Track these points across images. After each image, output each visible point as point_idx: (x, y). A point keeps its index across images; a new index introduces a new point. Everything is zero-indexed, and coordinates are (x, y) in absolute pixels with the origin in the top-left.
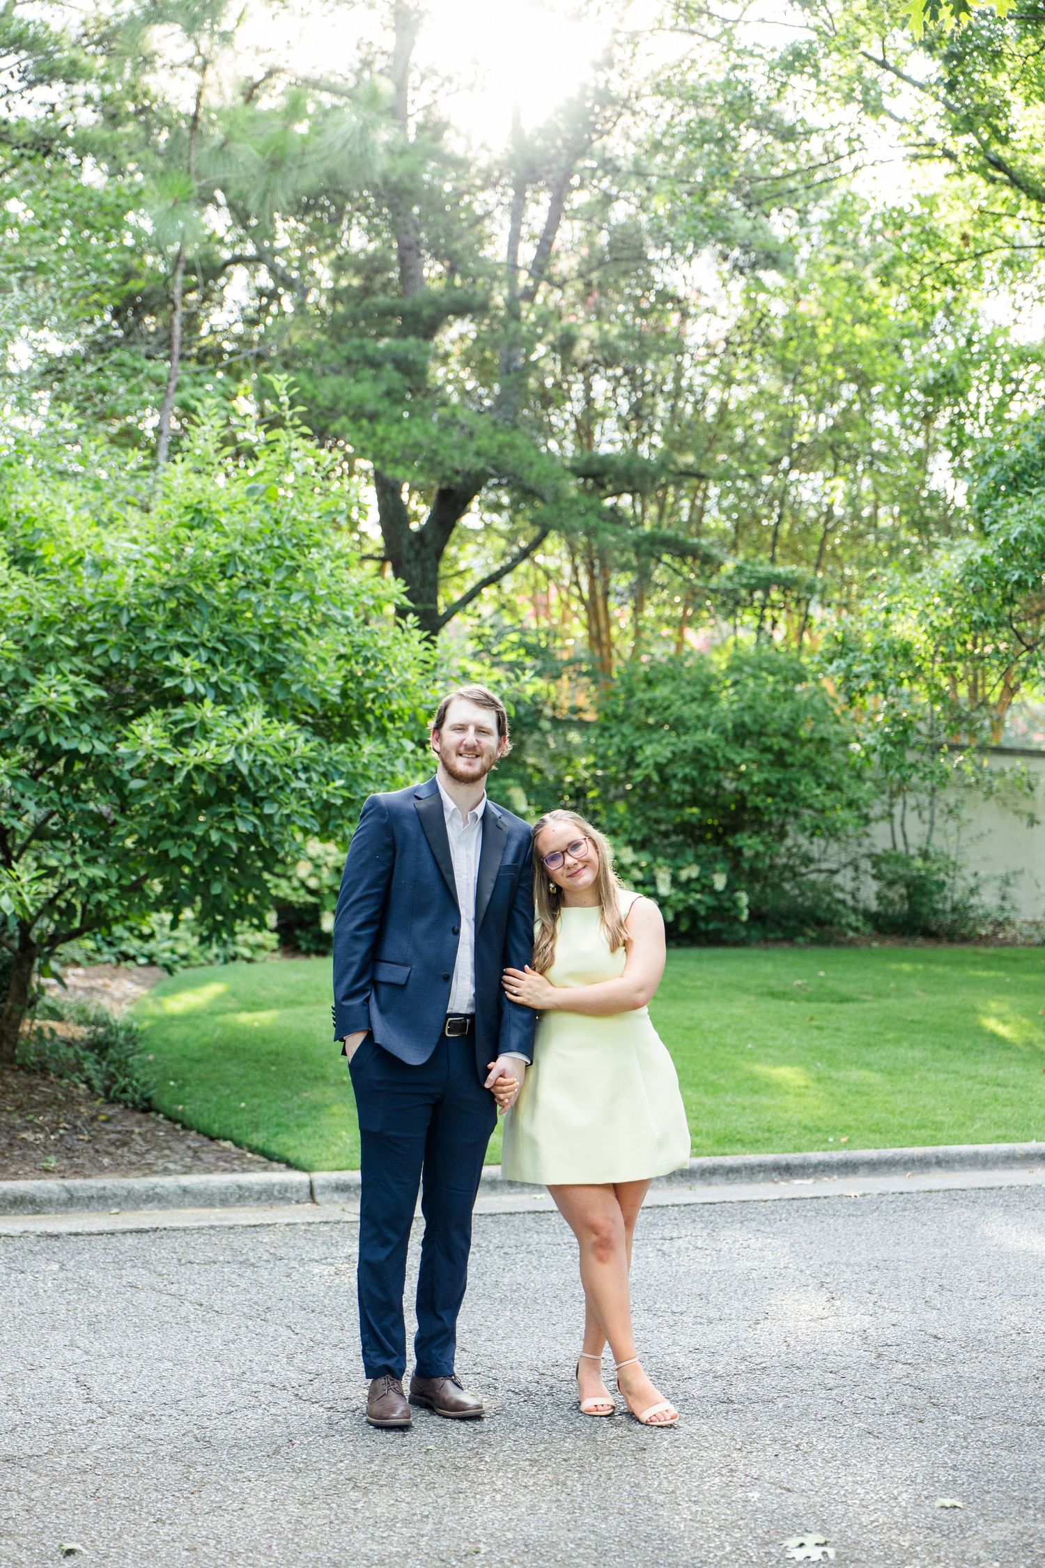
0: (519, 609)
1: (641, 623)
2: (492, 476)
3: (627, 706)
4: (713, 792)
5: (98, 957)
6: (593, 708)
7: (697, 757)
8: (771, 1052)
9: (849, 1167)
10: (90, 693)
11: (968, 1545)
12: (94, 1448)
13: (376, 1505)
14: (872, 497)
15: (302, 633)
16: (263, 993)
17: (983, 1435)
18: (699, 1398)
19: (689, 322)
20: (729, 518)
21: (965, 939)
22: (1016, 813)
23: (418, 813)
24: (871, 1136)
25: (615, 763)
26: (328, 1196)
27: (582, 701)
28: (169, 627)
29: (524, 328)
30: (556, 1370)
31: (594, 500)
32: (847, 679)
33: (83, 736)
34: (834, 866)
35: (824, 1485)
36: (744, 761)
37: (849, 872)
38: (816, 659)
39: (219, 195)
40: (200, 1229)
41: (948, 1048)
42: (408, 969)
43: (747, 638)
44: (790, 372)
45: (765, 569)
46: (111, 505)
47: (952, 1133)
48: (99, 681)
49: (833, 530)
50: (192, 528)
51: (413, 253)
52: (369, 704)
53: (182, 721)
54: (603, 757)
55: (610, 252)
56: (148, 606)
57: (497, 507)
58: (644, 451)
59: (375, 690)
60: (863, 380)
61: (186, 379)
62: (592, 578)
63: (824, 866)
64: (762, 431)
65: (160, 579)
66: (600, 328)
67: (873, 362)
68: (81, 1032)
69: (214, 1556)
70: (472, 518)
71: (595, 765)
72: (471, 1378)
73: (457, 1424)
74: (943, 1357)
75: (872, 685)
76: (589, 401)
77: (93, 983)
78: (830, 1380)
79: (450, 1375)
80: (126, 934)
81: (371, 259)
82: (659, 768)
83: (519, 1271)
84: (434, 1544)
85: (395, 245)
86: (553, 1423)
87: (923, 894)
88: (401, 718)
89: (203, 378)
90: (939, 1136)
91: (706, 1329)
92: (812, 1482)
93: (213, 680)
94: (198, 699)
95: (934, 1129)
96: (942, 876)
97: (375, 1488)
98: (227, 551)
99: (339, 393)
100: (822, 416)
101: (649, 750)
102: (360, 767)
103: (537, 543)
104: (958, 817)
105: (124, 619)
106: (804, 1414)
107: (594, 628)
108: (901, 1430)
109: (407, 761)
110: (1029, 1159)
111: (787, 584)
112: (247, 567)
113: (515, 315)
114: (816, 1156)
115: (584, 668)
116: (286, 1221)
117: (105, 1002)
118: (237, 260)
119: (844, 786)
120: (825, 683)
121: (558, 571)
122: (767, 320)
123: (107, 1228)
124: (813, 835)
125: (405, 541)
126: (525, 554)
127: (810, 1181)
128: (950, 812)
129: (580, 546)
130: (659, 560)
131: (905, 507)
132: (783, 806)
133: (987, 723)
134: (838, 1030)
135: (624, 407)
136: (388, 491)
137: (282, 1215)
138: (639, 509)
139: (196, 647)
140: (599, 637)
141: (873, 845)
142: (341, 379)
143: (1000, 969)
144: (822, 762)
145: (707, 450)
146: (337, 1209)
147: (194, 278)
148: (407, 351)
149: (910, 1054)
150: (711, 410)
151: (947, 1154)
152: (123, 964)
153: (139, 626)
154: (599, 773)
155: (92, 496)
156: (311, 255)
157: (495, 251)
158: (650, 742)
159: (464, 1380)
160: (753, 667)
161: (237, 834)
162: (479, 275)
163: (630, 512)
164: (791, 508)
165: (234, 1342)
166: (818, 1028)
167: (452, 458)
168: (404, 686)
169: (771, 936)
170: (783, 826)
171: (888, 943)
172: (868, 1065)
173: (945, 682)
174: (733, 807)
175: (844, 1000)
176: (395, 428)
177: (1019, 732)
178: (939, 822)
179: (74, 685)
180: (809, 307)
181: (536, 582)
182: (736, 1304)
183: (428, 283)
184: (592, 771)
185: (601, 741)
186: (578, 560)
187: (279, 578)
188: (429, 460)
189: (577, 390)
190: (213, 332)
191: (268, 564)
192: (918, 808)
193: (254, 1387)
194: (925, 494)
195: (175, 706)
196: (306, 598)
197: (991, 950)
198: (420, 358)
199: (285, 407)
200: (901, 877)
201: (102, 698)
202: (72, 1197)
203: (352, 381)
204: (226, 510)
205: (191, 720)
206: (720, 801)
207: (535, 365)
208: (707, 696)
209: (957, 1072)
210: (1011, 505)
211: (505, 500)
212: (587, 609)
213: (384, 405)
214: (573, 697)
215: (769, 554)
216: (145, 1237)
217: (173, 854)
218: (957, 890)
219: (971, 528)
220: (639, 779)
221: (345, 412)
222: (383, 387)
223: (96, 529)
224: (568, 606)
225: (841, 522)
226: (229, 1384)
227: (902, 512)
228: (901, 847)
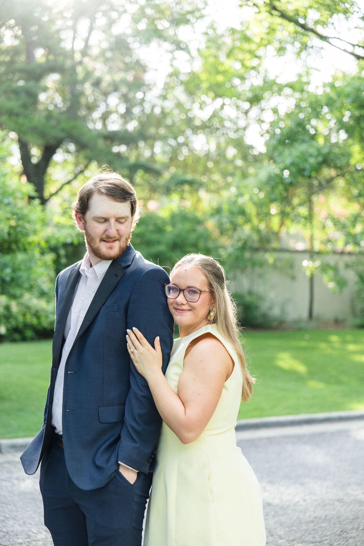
22: (287, 275)
29: (79, 77)
57: (70, 152)
58: (129, 128)
66: (112, 76)
70: (58, 157)
76: (107, 106)
81: (14, 49)
103: (86, 167)
104: (264, 278)
113: (73, 71)
125: (31, 168)
126: (82, 172)
142: (2, 98)
148: (31, 88)
150: (158, 111)
157: (67, 45)
163: (126, 153)
198: (36, 91)
203: (7, 99)
208: (160, 231)
213: (21, 110)
221: (5, 113)
222: (21, 102)
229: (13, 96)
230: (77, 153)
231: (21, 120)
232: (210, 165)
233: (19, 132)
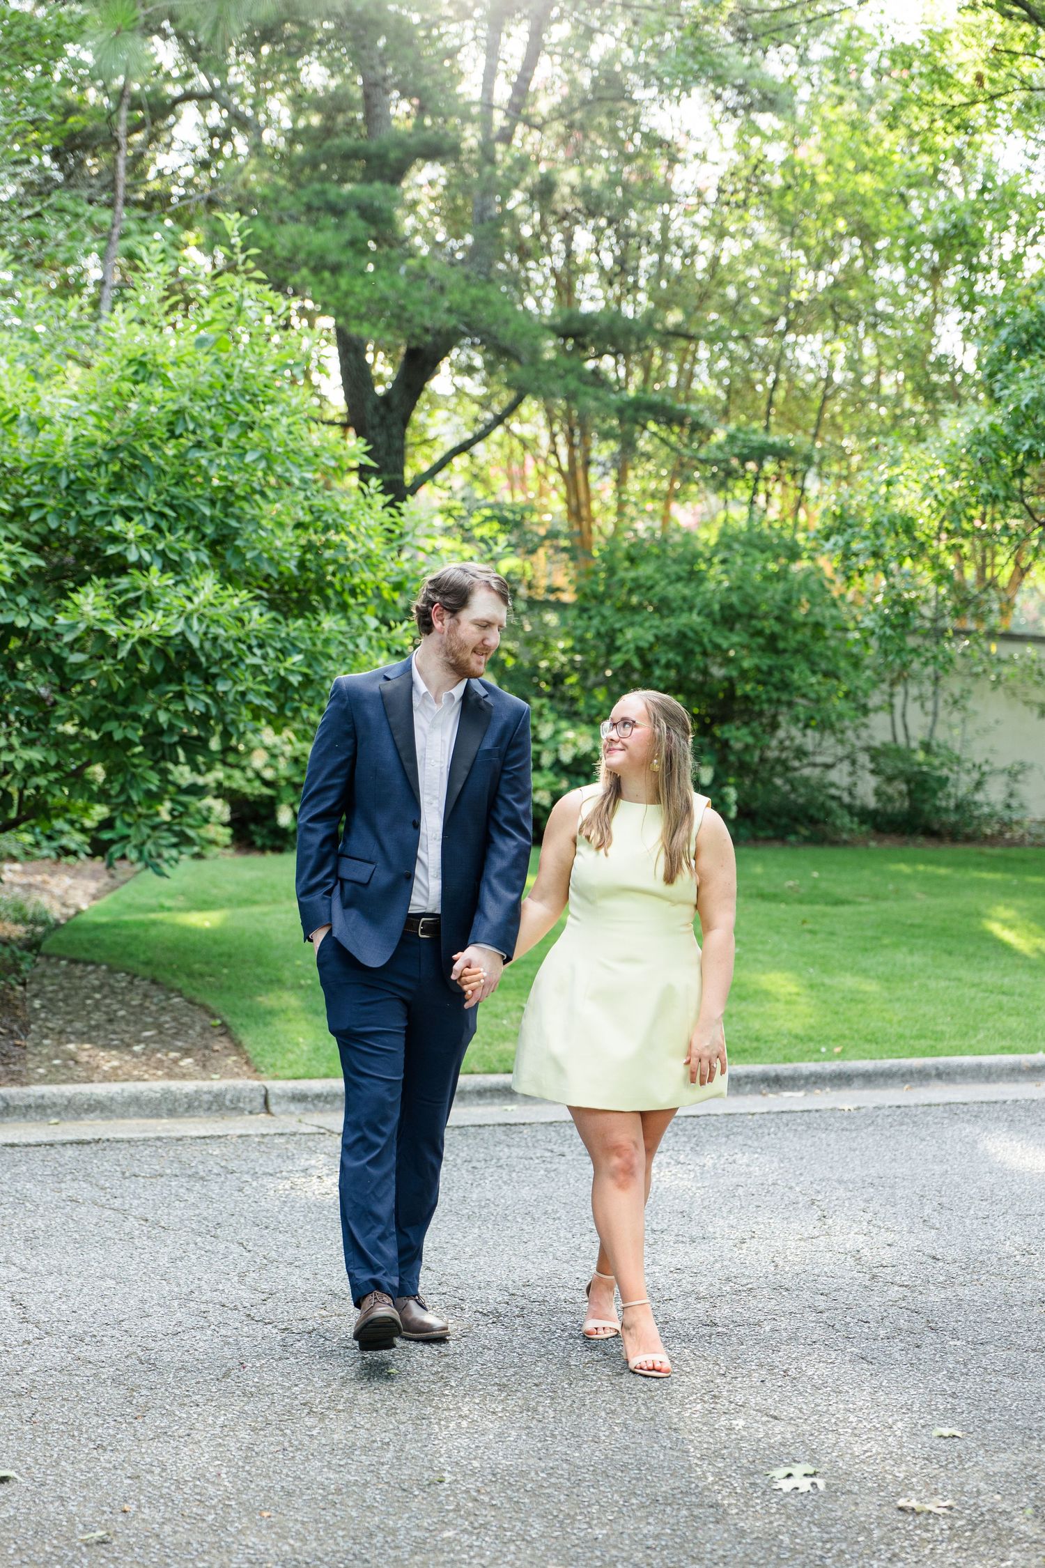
0: (493, 481)
1: (624, 497)
2: (464, 335)
3: (608, 586)
4: (700, 678)
5: (36, 851)
6: (572, 588)
7: (681, 642)
8: (761, 957)
9: (842, 1079)
10: (26, 563)
11: (968, 1476)
12: (30, 1370)
13: (333, 1431)
14: (875, 362)
15: (257, 497)
16: (215, 891)
17: (985, 1362)
18: (680, 1321)
19: (677, 167)
20: (720, 383)
21: (969, 839)
22: (1026, 703)
23: (382, 696)
24: (867, 1046)
25: (595, 647)
26: (284, 1106)
27: (561, 580)
28: (111, 490)
29: (499, 173)
30: (527, 1291)
31: (574, 361)
32: (845, 557)
33: (19, 610)
34: (829, 760)
35: (813, 1413)
36: (732, 646)
37: (846, 767)
38: (812, 535)
39: (166, 24)
40: (145, 1140)
41: (950, 953)
42: (371, 867)
43: (739, 515)
44: (789, 226)
45: (759, 438)
46: (49, 358)
47: (954, 1043)
48: (37, 550)
49: (833, 396)
50: (136, 383)
51: (379, 90)
52: (329, 578)
53: (126, 591)
54: (581, 640)
55: (593, 92)
56: (90, 468)
57: (470, 370)
58: (628, 311)
59: (335, 561)
60: (866, 233)
61: (133, 226)
62: (572, 446)
63: (819, 759)
64: (755, 289)
65: (102, 437)
66: (582, 175)
67: (878, 214)
68: (19, 931)
69: (158, 1484)
70: (442, 382)
71: (573, 650)
72: (435, 1298)
73: (420, 1346)
74: (942, 1279)
75: (871, 562)
76: (570, 254)
77: (31, 880)
78: (821, 1303)
79: (415, 1295)
80: (66, 827)
81: (333, 97)
82: (640, 652)
83: (488, 1186)
84: (395, 1473)
85: (360, 80)
86: (523, 1346)
87: (925, 790)
88: (364, 593)
89: (150, 225)
90: (939, 1046)
91: (689, 1249)
92: (800, 1410)
93: (160, 547)
94: (142, 567)
95: (933, 1040)
96: (944, 772)
97: (332, 1414)
98: (174, 407)
99: (299, 242)
100: (822, 274)
101: (630, 634)
102: (319, 643)
103: (512, 409)
104: (964, 708)
105: (63, 482)
106: (793, 1338)
107: (573, 502)
108: (897, 1356)
109: (370, 639)
110: (1035, 1072)
111: (781, 453)
112: (199, 425)
113: (488, 156)
114: (807, 1067)
115: (564, 543)
116: (239, 1132)
117: (45, 900)
118: (188, 96)
119: (841, 673)
120: (822, 561)
121: (535, 440)
122: (762, 166)
123: (45, 1139)
124: (807, 726)
125: (369, 405)
126: (499, 420)
127: (801, 1094)
128: (955, 702)
129: (558, 413)
130: (644, 427)
131: (910, 372)
132: (775, 695)
133: (996, 606)
134: (832, 934)
135: (608, 261)
136: (351, 350)
137: (235, 1126)
138: (622, 372)
139: (141, 511)
140: (578, 510)
141: (871, 737)
142: (301, 227)
143: (1006, 870)
144: (818, 647)
145: (697, 308)
146: (294, 1120)
147: (140, 114)
148: (372, 197)
149: (909, 960)
150: (701, 263)
151: (948, 1066)
152: (64, 860)
153: (78, 489)
154: (578, 658)
155: (27, 347)
156: (267, 92)
157: (470, 89)
158: (632, 624)
159: (428, 1300)
160: (743, 544)
161: (188, 716)
162: (451, 114)
163: (612, 377)
164: (788, 373)
165: (181, 1259)
166: (812, 932)
167: (422, 314)
168: (367, 557)
169: (761, 834)
170: (774, 716)
171: (887, 842)
172: (864, 972)
173: (950, 562)
174: (721, 695)
175: (838, 902)
176: (360, 282)
177: (1031, 618)
178: (943, 714)
179: (10, 554)
180: (810, 153)
181: (512, 452)
182: (721, 1222)
183: (394, 123)
184: (569, 655)
185: (579, 623)
186: (556, 428)
187: (233, 436)
188: (397, 317)
189: (557, 241)
190: (160, 174)
191: (219, 420)
192: (921, 698)
193: (203, 1308)
194: (932, 358)
195: (118, 576)
196: (262, 457)
197: (997, 851)
198: (385, 205)
199: (237, 250)
200: (902, 773)
201: (39, 567)
202: (7, 1106)
203: (311, 230)
204: (174, 364)
205: (136, 589)
206: (706, 689)
207: (510, 215)
208: (694, 577)
209: (959, 980)
210: (1023, 370)
211: (478, 361)
212: (566, 482)
213: (347, 257)
214: (550, 575)
215: (764, 423)
216: (87, 1148)
217: (118, 736)
218: (961, 785)
219: (982, 396)
220: (619, 664)
221: (306, 264)
222: (346, 236)
223: (32, 384)
224: (545, 477)
225: (840, 388)
226: (176, 1303)
227: (906, 378)
228: (901, 739)
229: (328, 221)
230: (489, 371)
231: (345, 282)
233: (338, 315)
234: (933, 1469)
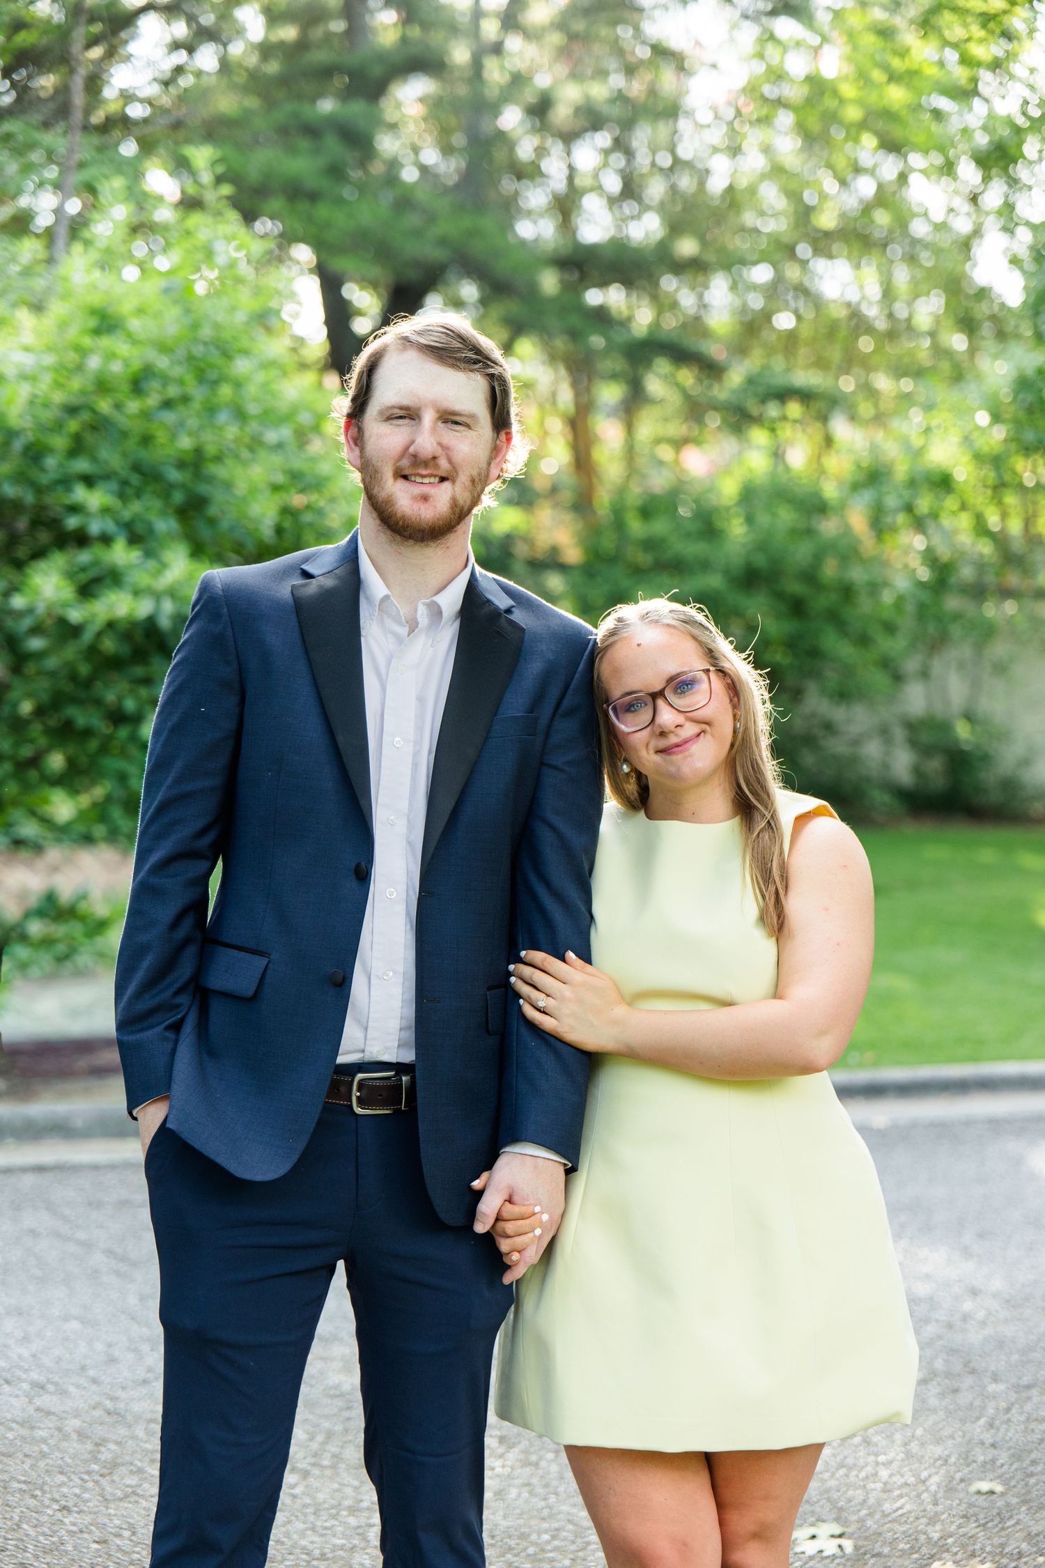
1: (635, 444)
2: (454, 266)
3: (617, 545)
6: (575, 548)
9: (874, 1091)
11: (1008, 1536)
19: (687, 77)
21: (1014, 822)
23: (298, 607)
24: (901, 1052)
27: (563, 538)
28: (71, 454)
29: (489, 90)
31: (576, 295)
32: (877, 513)
35: (841, 1466)
38: (839, 485)
42: (260, 962)
43: (761, 464)
50: (97, 336)
53: (89, 567)
56: (47, 430)
57: (462, 305)
58: (636, 236)
60: (898, 147)
61: (89, 155)
62: (577, 391)
65: (59, 397)
66: (585, 91)
75: (904, 518)
76: (572, 174)
90: (981, 1051)
93: (125, 517)
98: (141, 364)
99: (271, 167)
105: (17, 447)
107: (577, 447)
112: (165, 382)
113: (478, 74)
115: (568, 498)
118: (150, 7)
119: (874, 641)
120: (852, 520)
122: (783, 80)
130: (653, 367)
136: (332, 286)
139: (104, 478)
141: (906, 709)
142: (275, 151)
144: (849, 613)
147: (98, 29)
148: (353, 117)
149: (947, 957)
153: (35, 454)
160: (767, 498)
167: (409, 246)
171: (925, 824)
176: (340, 212)
178: (984, 682)
183: (379, 34)
185: (587, 589)
186: (560, 369)
189: (557, 163)
190: (120, 94)
192: (961, 665)
195: (79, 549)
198: (365, 128)
199: (208, 188)
200: (938, 746)
203: (288, 154)
204: (136, 313)
205: (99, 565)
207: (504, 136)
208: (711, 533)
209: (1004, 977)
211: (472, 295)
213: (325, 183)
219: (1027, 332)
221: (280, 191)
222: (324, 161)
229: (304, 144)
230: (482, 310)
231: (323, 211)
232: (866, 344)
233: (319, 245)
234: (971, 1528)
